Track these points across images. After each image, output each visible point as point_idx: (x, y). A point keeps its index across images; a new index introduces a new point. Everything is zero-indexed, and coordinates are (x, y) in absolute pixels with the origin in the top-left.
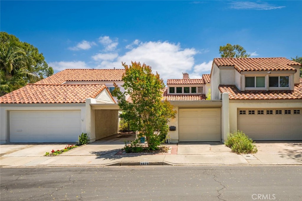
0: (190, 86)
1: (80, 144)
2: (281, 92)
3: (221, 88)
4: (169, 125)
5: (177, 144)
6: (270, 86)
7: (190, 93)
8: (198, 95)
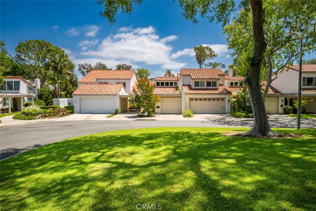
0: (169, 82)
1: (116, 114)
2: (212, 89)
3: (183, 87)
4: (156, 105)
5: (160, 114)
6: (207, 86)
7: (169, 86)
8: (174, 87)
